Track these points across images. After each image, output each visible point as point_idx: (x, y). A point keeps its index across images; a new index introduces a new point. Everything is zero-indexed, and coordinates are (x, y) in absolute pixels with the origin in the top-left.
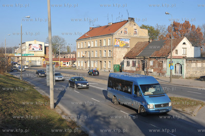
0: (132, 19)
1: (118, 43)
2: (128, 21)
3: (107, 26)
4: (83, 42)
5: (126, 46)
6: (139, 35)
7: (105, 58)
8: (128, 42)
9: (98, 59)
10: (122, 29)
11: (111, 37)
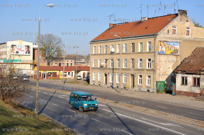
0: (184, 12)
1: (164, 49)
2: (177, 15)
3: (140, 22)
4: (101, 45)
5: (174, 53)
6: (194, 36)
7: (140, 70)
8: (178, 47)
9: (128, 72)
10: (169, 27)
11: (152, 40)
